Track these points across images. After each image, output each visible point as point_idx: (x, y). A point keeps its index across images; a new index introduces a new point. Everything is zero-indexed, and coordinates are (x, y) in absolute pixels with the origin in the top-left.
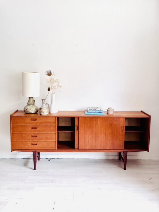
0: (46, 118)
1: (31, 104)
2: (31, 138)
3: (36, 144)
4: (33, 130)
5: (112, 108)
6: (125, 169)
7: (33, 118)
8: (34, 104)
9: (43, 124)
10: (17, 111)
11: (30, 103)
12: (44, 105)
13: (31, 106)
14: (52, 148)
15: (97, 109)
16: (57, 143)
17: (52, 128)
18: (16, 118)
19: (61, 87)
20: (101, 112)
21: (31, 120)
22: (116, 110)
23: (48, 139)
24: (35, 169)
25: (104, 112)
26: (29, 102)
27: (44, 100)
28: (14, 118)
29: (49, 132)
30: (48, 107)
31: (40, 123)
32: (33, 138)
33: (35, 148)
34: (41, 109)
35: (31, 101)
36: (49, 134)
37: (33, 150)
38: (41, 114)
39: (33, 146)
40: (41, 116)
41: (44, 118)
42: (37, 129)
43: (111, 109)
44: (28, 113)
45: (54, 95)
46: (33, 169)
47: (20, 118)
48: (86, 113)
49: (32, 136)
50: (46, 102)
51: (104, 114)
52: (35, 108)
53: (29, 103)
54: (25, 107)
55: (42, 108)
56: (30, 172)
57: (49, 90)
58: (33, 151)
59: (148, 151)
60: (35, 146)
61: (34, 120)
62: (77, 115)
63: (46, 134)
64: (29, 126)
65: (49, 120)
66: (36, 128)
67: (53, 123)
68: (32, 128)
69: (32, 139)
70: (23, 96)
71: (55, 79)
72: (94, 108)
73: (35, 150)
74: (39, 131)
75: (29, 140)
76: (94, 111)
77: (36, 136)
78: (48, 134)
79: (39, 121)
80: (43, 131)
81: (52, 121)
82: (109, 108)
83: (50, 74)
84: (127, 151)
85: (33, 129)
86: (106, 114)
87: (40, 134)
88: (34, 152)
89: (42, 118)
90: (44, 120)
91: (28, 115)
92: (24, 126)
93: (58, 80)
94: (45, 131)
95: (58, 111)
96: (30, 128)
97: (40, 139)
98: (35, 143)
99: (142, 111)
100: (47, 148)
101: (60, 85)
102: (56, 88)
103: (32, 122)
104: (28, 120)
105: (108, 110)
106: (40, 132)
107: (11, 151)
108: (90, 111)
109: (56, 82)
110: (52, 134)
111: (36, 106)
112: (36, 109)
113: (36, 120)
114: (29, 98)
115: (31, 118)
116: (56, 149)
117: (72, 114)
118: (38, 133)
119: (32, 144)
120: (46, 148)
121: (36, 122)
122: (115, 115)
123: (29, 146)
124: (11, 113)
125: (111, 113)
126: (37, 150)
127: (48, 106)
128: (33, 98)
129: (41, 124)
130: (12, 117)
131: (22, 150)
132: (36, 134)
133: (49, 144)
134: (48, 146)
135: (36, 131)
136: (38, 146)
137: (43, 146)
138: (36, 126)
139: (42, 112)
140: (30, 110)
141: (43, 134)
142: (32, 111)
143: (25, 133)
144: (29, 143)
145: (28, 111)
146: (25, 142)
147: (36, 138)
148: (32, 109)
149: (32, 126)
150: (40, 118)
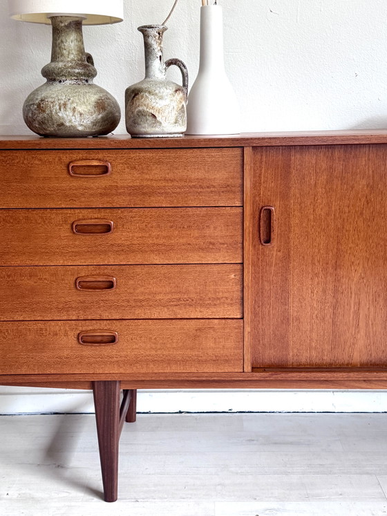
0: (173, 154)
1: (70, 75)
2: (75, 297)
3: (112, 340)
4: (87, 239)
7: (82, 155)
8: (91, 76)
9: (154, 201)
11: (61, 65)
12: (157, 65)
13: (68, 82)
14: (216, 360)
16: (247, 329)
17: (219, 230)
21: (73, 170)
23: (190, 303)
29: (195, 258)
30: (185, 85)
31: (134, 191)
32: (88, 299)
33: (107, 364)
34: (133, 95)
36: (199, 268)
37: (95, 379)
39: (89, 351)
40: (137, 142)
41: (160, 154)
42: (116, 237)
44: (51, 129)
49: (83, 285)
52: (93, 98)
53: (53, 65)
55: (144, 86)
58: (93, 383)
60: (107, 350)
61: (88, 172)
63: (177, 269)
64: (57, 218)
65: (197, 169)
66: (108, 229)
67: (227, 189)
68: (81, 229)
69: (85, 306)
73: (103, 378)
74: (130, 250)
75: (66, 308)
77: (111, 285)
78: (190, 268)
79: (121, 173)
80: (156, 249)
81: (220, 176)
85: (88, 237)
87: (138, 269)
88: (103, 391)
89: (149, 154)
90: (157, 172)
92: (22, 214)
94: (170, 249)
96: (65, 231)
97: (140, 303)
98: (101, 329)
100: (184, 361)
103: (75, 183)
104: (49, 168)
106: (139, 259)
110: (215, 268)
111: (102, 90)
112: (100, 106)
113: (105, 170)
115: (66, 157)
116: (248, 368)
118: (121, 259)
119: (86, 340)
120: (176, 362)
121: (103, 182)
123: (66, 353)
126: (116, 378)
127: (185, 76)
128: (78, 27)
131: (19, 379)
133: (196, 337)
134: (189, 352)
135: (105, 252)
136: (123, 354)
137: (159, 352)
138: (103, 214)
139: (142, 114)
140: (62, 110)
141: (153, 270)
142: (77, 116)
143: (37, 263)
144: (66, 334)
145: (48, 114)
146: (40, 325)
147: (109, 295)
148: (75, 105)
149: (77, 211)
150: (134, 155)
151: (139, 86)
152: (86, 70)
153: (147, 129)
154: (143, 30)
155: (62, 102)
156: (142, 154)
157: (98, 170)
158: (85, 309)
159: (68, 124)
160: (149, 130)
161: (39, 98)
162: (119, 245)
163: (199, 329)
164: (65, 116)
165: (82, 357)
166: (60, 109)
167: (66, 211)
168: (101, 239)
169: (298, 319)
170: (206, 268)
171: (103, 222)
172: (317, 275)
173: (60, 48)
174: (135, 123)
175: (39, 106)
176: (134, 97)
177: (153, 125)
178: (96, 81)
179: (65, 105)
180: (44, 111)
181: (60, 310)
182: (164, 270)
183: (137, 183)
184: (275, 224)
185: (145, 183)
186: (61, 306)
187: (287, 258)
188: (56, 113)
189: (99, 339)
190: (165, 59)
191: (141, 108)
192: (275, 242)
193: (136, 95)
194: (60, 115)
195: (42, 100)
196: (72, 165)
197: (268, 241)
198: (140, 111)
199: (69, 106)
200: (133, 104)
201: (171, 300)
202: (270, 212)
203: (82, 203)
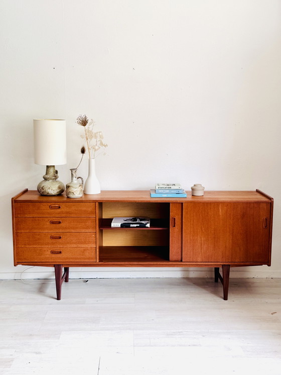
0: (77, 203)
1: (51, 179)
2: (50, 241)
3: (60, 252)
4: (54, 225)
5: (201, 185)
6: (225, 298)
7: (54, 203)
9: (73, 215)
10: (26, 191)
11: (48, 176)
12: (74, 179)
13: (51, 181)
14: (89, 259)
15: (173, 187)
16: (98, 250)
17: (89, 223)
18: (22, 203)
19: (107, 145)
20: (180, 192)
21: (51, 207)
22: (208, 188)
23: (82, 243)
24: (58, 298)
25: (187, 192)
26: (47, 174)
27: (74, 171)
28: (19, 203)
29: (83, 231)
30: (82, 183)
31: (67, 213)
32: (54, 241)
33: (58, 258)
34: (68, 187)
35: (51, 172)
36: (84, 233)
37: (55, 263)
38: (68, 197)
39: (54, 256)
40: (69, 200)
41: (74, 203)
42: (62, 225)
43: (199, 186)
44: (45, 194)
45: (93, 162)
46: (55, 299)
47: (30, 203)
48: (153, 195)
49: (52, 238)
50: (78, 174)
51: (185, 196)
52: (57, 186)
53: (46, 176)
54: (40, 184)
55: (71, 185)
56: (51, 304)
57: (83, 151)
58: (55, 265)
59: (269, 265)
60: (59, 255)
61: (55, 208)
62: (135, 198)
63: (78, 234)
64: (47, 219)
65: (84, 207)
66: (60, 223)
67: (92, 213)
68: (53, 223)
69: (53, 244)
70: (36, 163)
71: (94, 131)
72: (168, 185)
73: (57, 263)
74: (66, 228)
75: (48, 244)
76: (168, 191)
77: (60, 238)
78: (82, 233)
79: (64, 208)
80: (73, 228)
81: (90, 209)
82: (195, 185)
83: (84, 123)
84: (229, 265)
86: (191, 196)
87: (68, 234)
88: (57, 268)
89: (71, 203)
90: (73, 208)
91: (45, 199)
92: (37, 219)
93: (101, 134)
94: (77, 228)
95: (101, 191)
96: (48, 223)
97: (68, 243)
98: (57, 250)
99: (258, 191)
100: (80, 259)
101: (104, 142)
102: (97, 147)
103: (52, 211)
104: (45, 208)
105: (193, 189)
106: (68, 231)
107: (15, 266)
108: (160, 191)
109: (96, 137)
110: (89, 233)
111: (60, 182)
112: (59, 188)
113: (59, 207)
114: (48, 167)
115: (49, 204)
116: (98, 261)
117: (127, 197)
118: (63, 231)
119: (53, 252)
120: (78, 259)
121: (59, 210)
122: (207, 198)
123: (47, 256)
124: (14, 195)
125: (199, 193)
126: (62, 263)
127: (83, 181)
128: (54, 166)
129: (68, 215)
130: (15, 201)
131: (34, 263)
132: (59, 234)
133: (83, 252)
134: (82, 256)
135: (59, 229)
136: (63, 256)
137: (73, 256)
138: (59, 219)
139: (70, 192)
140: (49, 189)
141: (72, 234)
142: (53, 191)
143: (40, 232)
144: (48, 251)
145: (45, 190)
147: (60, 240)
148: (52, 188)
149: (52, 218)
150: (67, 203)
151: (69, 185)
152: (56, 177)
153: (71, 196)
154: (71, 170)
155: (49, 187)
156: (70, 203)
159: (50, 193)
162: (63, 227)
163: (84, 250)
164: (49, 191)
165: (51, 257)
167: (49, 218)
168: (58, 225)
170: (86, 234)
171: (59, 221)
174: (68, 194)
175: (42, 188)
178: (58, 179)
182: (75, 234)
185: (70, 211)
188: (47, 190)
189: (57, 252)
190: (77, 177)
191: (70, 190)
195: (43, 186)
201: (77, 242)
203: (53, 216)
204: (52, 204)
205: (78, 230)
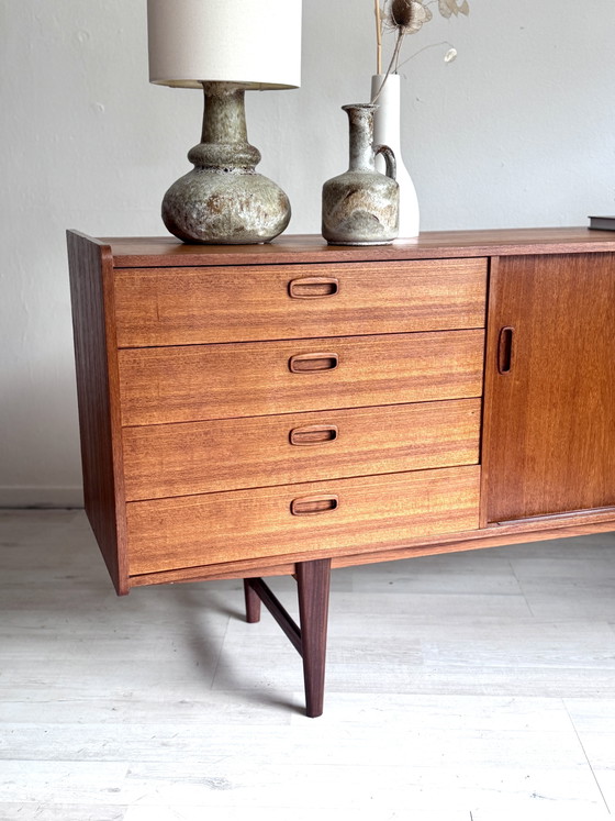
0: (413, 266)
1: (241, 161)
2: (289, 454)
3: (333, 505)
4: (307, 378)
7: (306, 270)
8: (257, 162)
9: (390, 326)
13: (237, 171)
18: (152, 275)
21: (292, 290)
23: (422, 451)
24: (312, 708)
26: (207, 137)
28: (138, 275)
29: (430, 394)
31: (366, 314)
32: (305, 455)
36: (434, 406)
39: (302, 523)
42: (343, 373)
44: (224, 234)
46: (298, 709)
52: (275, 193)
55: (364, 181)
58: (300, 564)
60: (327, 519)
61: (313, 291)
63: (408, 409)
64: (271, 350)
65: (437, 285)
66: (333, 363)
67: (469, 309)
68: (299, 366)
69: (299, 466)
73: (319, 557)
74: (357, 389)
75: (276, 469)
77: (332, 435)
78: (425, 407)
79: (352, 295)
80: (386, 386)
81: (462, 293)
85: (306, 375)
87: (365, 413)
89: (383, 267)
90: (393, 290)
92: (227, 351)
94: (404, 384)
96: (281, 371)
97: (365, 456)
98: (319, 493)
103: (295, 307)
104: (263, 294)
106: (365, 400)
113: (333, 289)
116: (484, 523)
118: (347, 401)
119: (298, 508)
121: (330, 304)
123: (275, 528)
126: (333, 554)
129: (366, 326)
130: (115, 265)
132: (329, 416)
133: (428, 492)
135: (327, 394)
136: (344, 521)
137: (386, 515)
138: (327, 345)
140: (244, 209)
142: (262, 217)
143: (242, 414)
144: (276, 502)
145: (225, 215)
146: (242, 496)
147: (331, 449)
148: (259, 204)
149: (296, 342)
150: (365, 267)
152: (254, 157)
155: (244, 199)
156: (377, 268)
157: (323, 291)
158: (299, 468)
159: (248, 228)
160: (369, 236)
161: (209, 193)
162: (344, 384)
163: (433, 482)
164: (247, 217)
165: (294, 532)
166: (242, 208)
167: (282, 344)
168: (323, 377)
169: (533, 459)
171: (328, 355)
172: (555, 405)
173: (223, 125)
174: (350, 228)
175: (210, 204)
176: (350, 194)
177: (372, 231)
179: (248, 203)
180: (219, 211)
181: (269, 473)
183: (368, 305)
184: (515, 349)
185: (378, 304)
186: (269, 468)
187: (525, 387)
188: (237, 214)
189: (313, 506)
191: (360, 209)
192: (514, 368)
193: (353, 192)
194: (242, 216)
195: (214, 197)
196: (293, 283)
197: (507, 367)
198: (358, 213)
199: (252, 204)
200: (348, 203)
201: (401, 449)
202: (509, 333)
203: (304, 331)
204: (298, 270)
205: (409, 395)
